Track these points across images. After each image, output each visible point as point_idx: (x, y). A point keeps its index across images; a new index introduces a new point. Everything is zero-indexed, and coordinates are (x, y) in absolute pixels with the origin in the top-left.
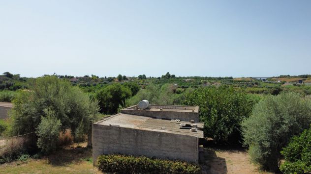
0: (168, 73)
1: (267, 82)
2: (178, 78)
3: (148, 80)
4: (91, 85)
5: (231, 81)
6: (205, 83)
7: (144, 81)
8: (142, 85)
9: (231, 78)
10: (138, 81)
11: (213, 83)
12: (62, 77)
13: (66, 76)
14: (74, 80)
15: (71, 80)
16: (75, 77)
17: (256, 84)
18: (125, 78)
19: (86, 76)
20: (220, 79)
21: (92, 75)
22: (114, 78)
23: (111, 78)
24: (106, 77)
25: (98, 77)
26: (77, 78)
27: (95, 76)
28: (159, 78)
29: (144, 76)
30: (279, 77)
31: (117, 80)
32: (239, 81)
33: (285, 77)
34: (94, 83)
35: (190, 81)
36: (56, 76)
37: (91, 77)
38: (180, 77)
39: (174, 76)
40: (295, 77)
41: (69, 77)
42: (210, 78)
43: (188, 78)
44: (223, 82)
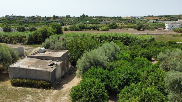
0: (84, 14)
1: (140, 20)
2: (89, 17)
3: (72, 19)
4: (36, 22)
5: (120, 19)
6: (105, 20)
7: (69, 20)
8: (68, 22)
9: (120, 17)
10: (66, 19)
11: (109, 21)
12: (17, 17)
13: (20, 16)
14: (25, 19)
15: (23, 19)
16: (26, 17)
17: (134, 21)
18: (57, 17)
19: (33, 16)
20: (114, 18)
21: (37, 16)
22: (51, 17)
23: (49, 17)
24: (45, 17)
25: (40, 17)
26: (27, 17)
27: (39, 16)
28: (78, 17)
29: (69, 16)
30: (147, 17)
31: (52, 19)
32: (124, 19)
33: (150, 16)
34: (38, 21)
35: (96, 19)
36: (14, 16)
37: (36, 16)
38: (91, 17)
39: (87, 16)
40: (156, 16)
41: (22, 17)
42: (108, 17)
43: (96, 17)
44: (115, 20)
